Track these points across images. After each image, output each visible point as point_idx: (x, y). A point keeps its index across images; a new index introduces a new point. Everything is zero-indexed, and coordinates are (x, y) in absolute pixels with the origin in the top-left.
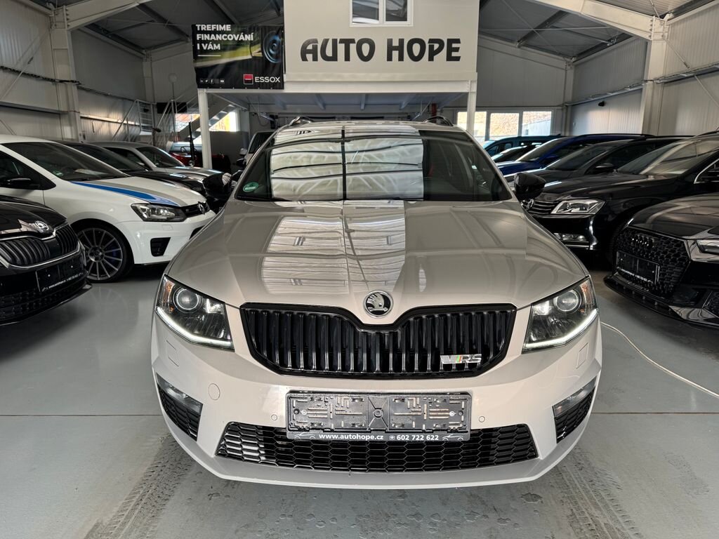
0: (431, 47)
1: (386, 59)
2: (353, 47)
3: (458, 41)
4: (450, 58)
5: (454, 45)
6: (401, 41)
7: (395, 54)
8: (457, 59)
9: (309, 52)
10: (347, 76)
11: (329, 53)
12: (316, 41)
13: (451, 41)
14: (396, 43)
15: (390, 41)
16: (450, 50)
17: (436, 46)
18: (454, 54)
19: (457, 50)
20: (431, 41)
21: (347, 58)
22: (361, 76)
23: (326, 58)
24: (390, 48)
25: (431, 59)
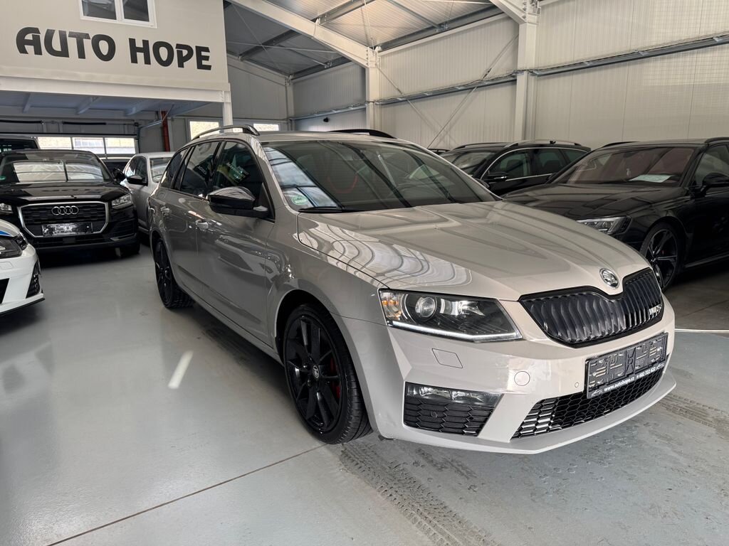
0: (180, 53)
1: (130, 61)
2: (88, 44)
3: (207, 50)
4: (200, 66)
5: (203, 54)
6: (146, 43)
7: (140, 56)
8: (209, 68)
9: (29, 43)
10: (83, 76)
11: (57, 45)
12: (36, 30)
13: (199, 49)
14: (139, 44)
15: (132, 42)
16: (200, 58)
17: (185, 52)
18: (204, 63)
19: (207, 58)
20: (178, 46)
21: (82, 54)
22: (100, 77)
23: (52, 51)
24: (134, 50)
25: (181, 65)
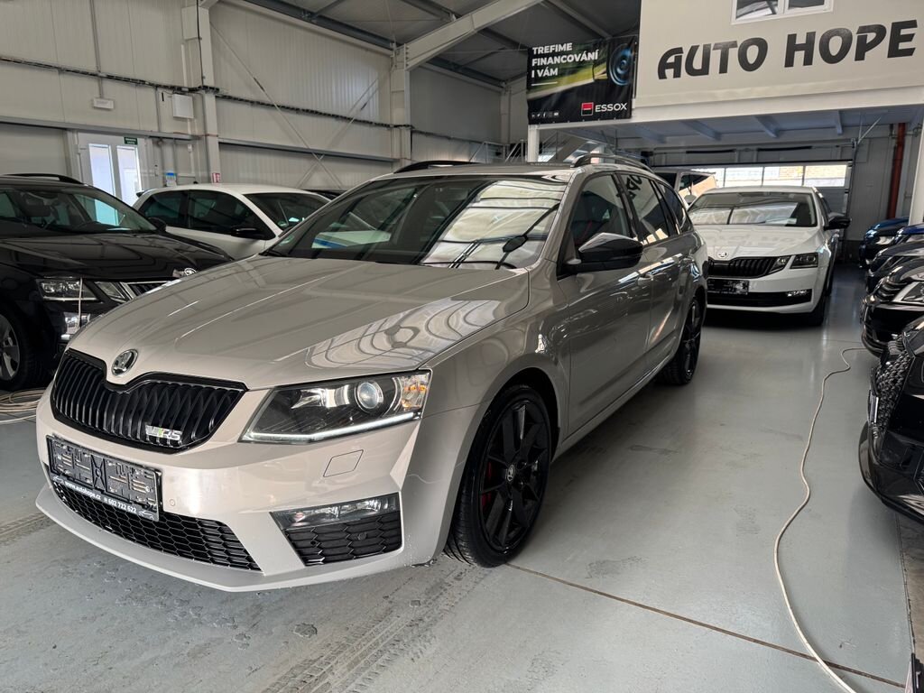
0: (862, 40)
1: (784, 65)
2: (733, 54)
3: (913, 24)
4: (894, 52)
5: (904, 32)
6: (811, 37)
7: (799, 56)
8: (910, 52)
9: (670, 66)
10: (721, 94)
11: (697, 64)
12: (680, 50)
13: (897, 27)
14: (801, 40)
15: (792, 38)
16: (896, 38)
17: (871, 37)
18: (902, 46)
19: (909, 38)
20: (863, 30)
21: (723, 69)
22: (741, 92)
23: (691, 71)
24: (792, 46)
25: (860, 56)
